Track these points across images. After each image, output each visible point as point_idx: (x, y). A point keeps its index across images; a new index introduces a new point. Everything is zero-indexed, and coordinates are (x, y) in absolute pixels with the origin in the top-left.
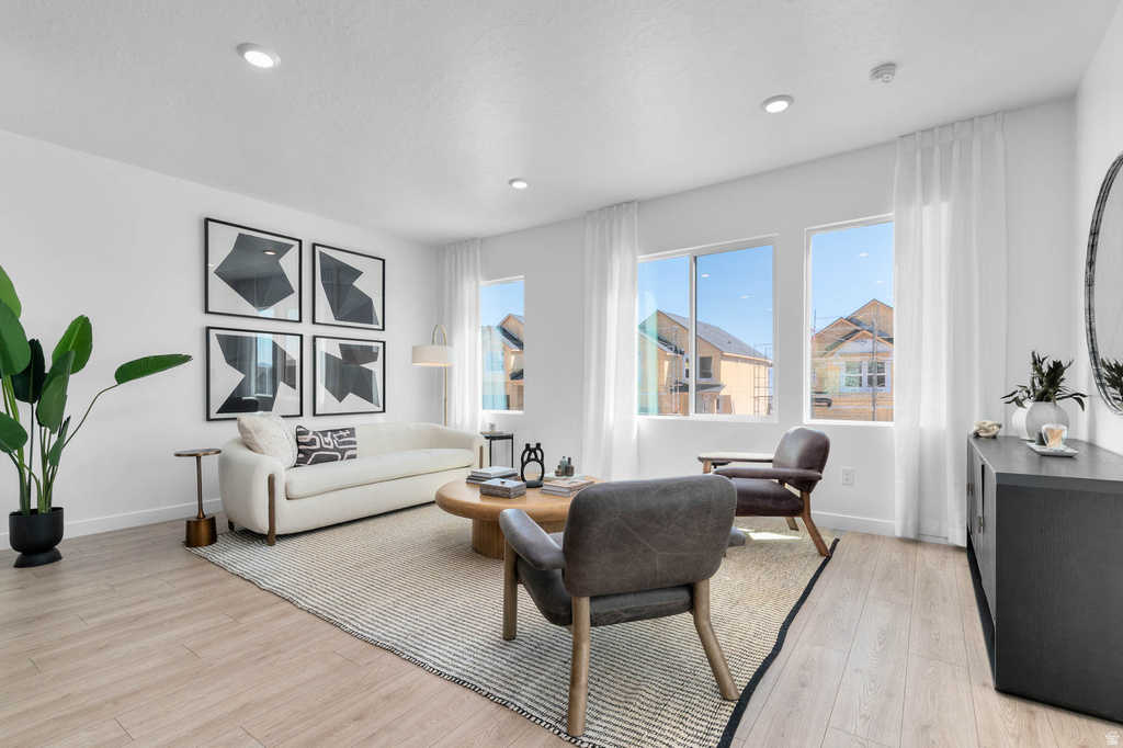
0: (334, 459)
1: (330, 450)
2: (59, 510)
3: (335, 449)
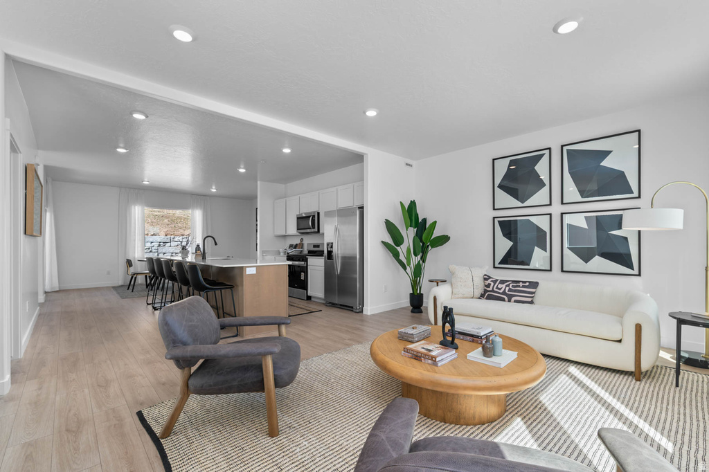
0: (503, 300)
1: (499, 293)
2: (422, 294)
3: (504, 293)
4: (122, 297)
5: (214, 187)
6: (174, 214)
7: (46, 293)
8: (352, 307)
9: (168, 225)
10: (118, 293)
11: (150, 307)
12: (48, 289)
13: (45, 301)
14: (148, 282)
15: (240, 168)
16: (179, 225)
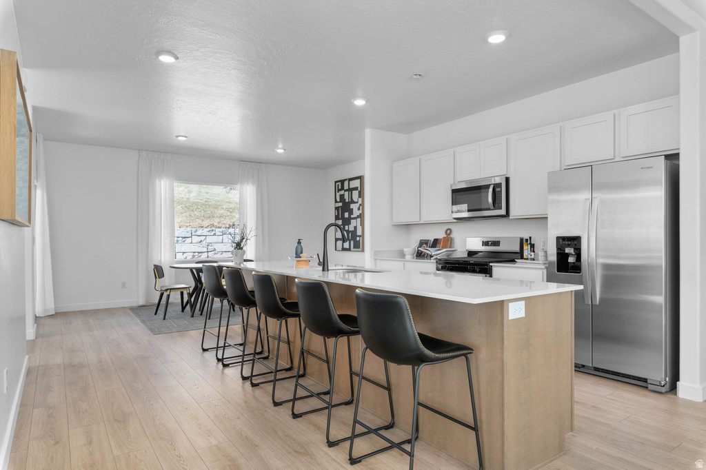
4: (154, 331)
5: (280, 146)
6: (188, 199)
7: (36, 318)
8: (645, 380)
9: (182, 213)
10: (143, 322)
11: (211, 356)
12: (39, 312)
13: (36, 337)
14: (185, 300)
15: (356, 97)
16: (196, 213)
